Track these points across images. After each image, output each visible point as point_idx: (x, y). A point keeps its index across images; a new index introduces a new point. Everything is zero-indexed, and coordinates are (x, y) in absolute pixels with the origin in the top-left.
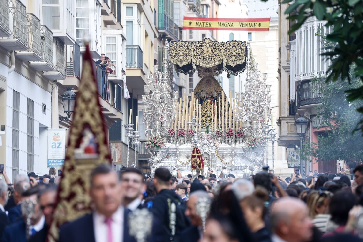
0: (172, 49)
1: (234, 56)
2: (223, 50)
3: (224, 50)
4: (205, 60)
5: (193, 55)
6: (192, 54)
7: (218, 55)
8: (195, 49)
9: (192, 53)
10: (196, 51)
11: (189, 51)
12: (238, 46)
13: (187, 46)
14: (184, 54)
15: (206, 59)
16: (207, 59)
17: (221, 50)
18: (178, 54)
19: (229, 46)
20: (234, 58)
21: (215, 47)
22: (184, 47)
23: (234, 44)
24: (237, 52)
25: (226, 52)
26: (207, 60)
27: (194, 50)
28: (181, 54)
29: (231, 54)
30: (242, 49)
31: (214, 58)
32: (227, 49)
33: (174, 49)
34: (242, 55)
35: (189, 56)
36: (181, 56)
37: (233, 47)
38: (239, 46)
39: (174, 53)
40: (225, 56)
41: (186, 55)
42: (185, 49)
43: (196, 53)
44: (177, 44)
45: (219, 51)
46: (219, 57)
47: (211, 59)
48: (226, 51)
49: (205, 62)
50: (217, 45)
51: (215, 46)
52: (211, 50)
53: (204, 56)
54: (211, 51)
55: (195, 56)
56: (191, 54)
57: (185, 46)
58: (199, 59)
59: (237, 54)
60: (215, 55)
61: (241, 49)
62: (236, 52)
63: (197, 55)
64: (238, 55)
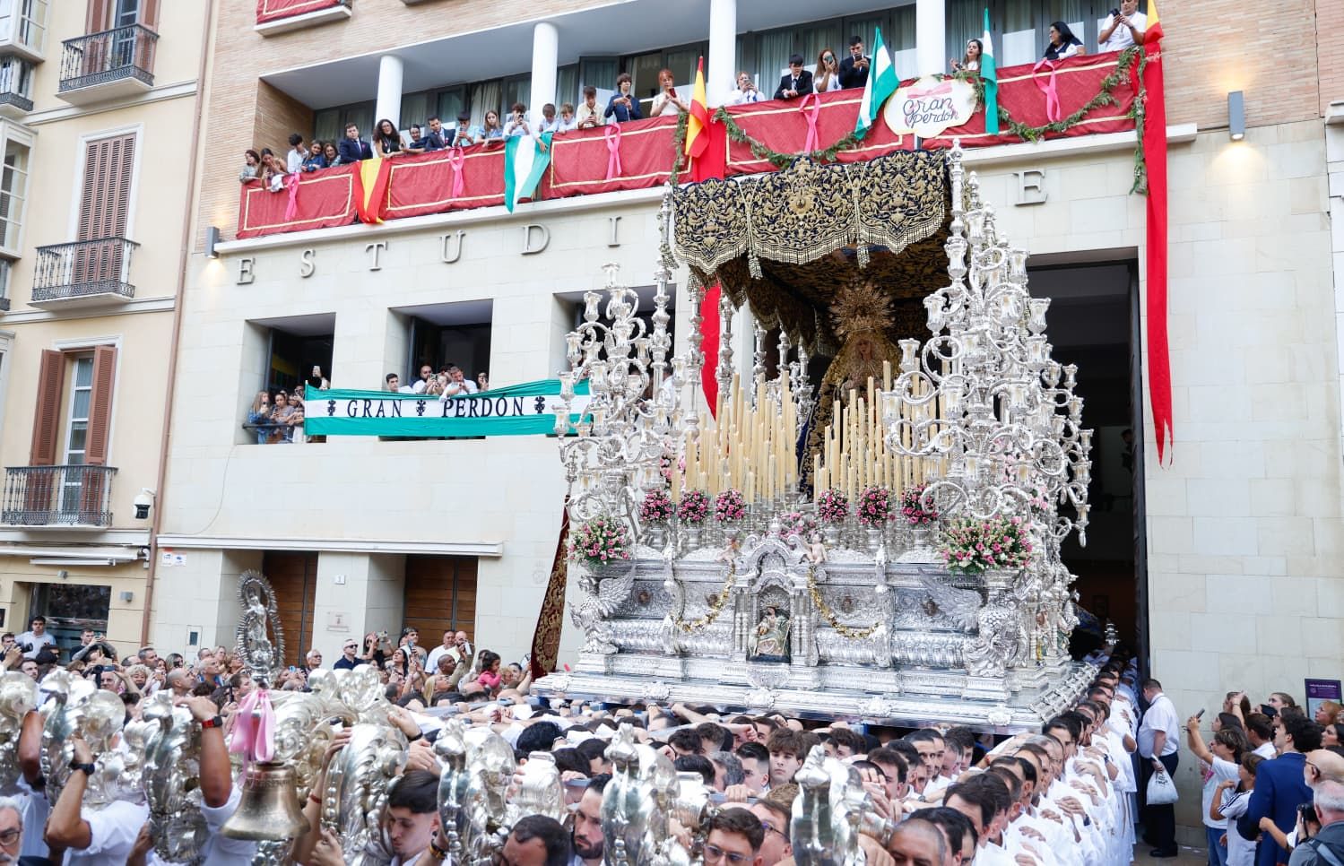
0: (681, 212)
1: (898, 209)
2: (856, 193)
3: (863, 189)
4: (793, 235)
5: (749, 225)
6: (749, 219)
7: (838, 211)
8: (760, 203)
9: (748, 215)
10: (762, 207)
11: (737, 211)
12: (914, 169)
13: (731, 195)
14: (721, 224)
15: (796, 233)
16: (801, 230)
17: (849, 191)
18: (701, 227)
19: (880, 173)
20: (898, 216)
21: (827, 186)
22: (722, 200)
23: (899, 166)
24: (910, 191)
25: (868, 198)
26: (801, 235)
27: (756, 204)
28: (711, 226)
29: (887, 202)
30: (930, 178)
31: (826, 224)
32: (872, 186)
33: (688, 211)
34: (931, 202)
35: (739, 228)
36: (710, 234)
37: (894, 175)
38: (917, 167)
39: (687, 224)
40: (866, 212)
41: (727, 225)
42: (724, 207)
43: (763, 215)
44: (700, 191)
45: (844, 197)
46: (842, 218)
47: (815, 231)
48: (868, 193)
49: (793, 244)
50: (835, 177)
51: (829, 183)
52: (814, 197)
53: (789, 221)
54: (816, 200)
55: (758, 226)
56: (743, 220)
57: (724, 197)
58: (773, 237)
59: (910, 199)
60: (830, 215)
61: (925, 177)
62: (907, 193)
63: (766, 220)
64: (916, 203)
